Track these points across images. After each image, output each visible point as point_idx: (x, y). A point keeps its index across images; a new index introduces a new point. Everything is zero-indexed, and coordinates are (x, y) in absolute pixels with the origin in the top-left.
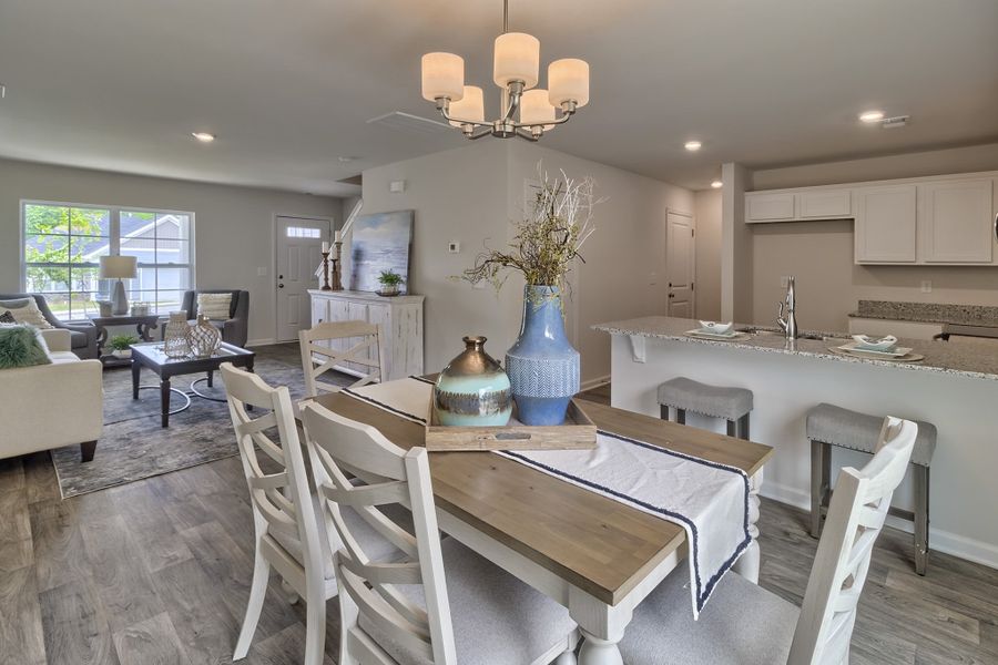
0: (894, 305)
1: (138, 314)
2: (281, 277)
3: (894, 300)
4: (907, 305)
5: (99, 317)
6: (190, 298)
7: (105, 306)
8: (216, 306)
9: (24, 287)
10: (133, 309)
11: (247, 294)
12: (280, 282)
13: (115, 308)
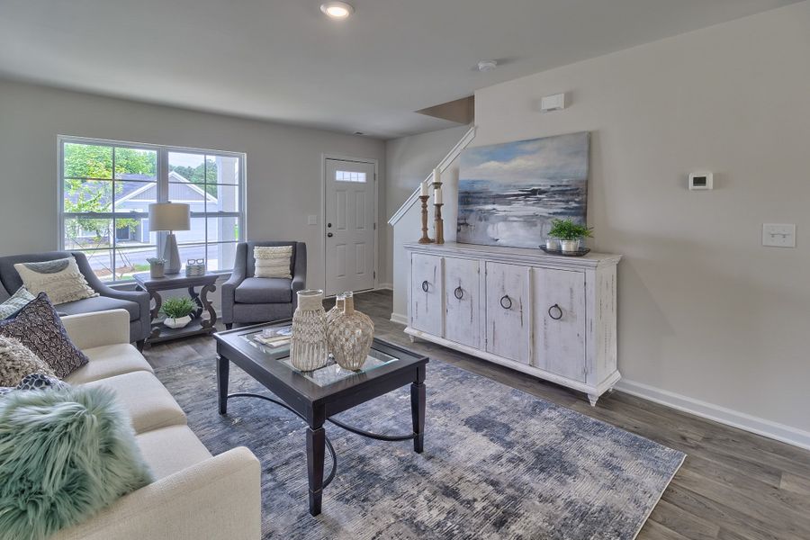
1: (194, 273)
2: (330, 226)
5: (149, 280)
6: (245, 251)
7: (156, 265)
8: (276, 261)
9: (63, 245)
10: (189, 268)
11: (304, 245)
12: (329, 230)
13: (167, 267)
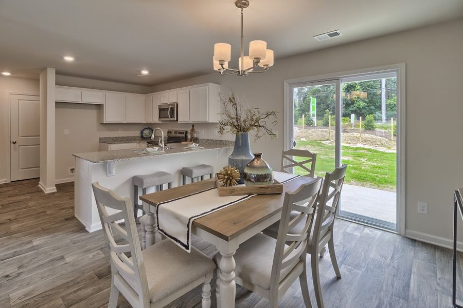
0: (112, 138)
3: (112, 136)
4: (116, 138)
